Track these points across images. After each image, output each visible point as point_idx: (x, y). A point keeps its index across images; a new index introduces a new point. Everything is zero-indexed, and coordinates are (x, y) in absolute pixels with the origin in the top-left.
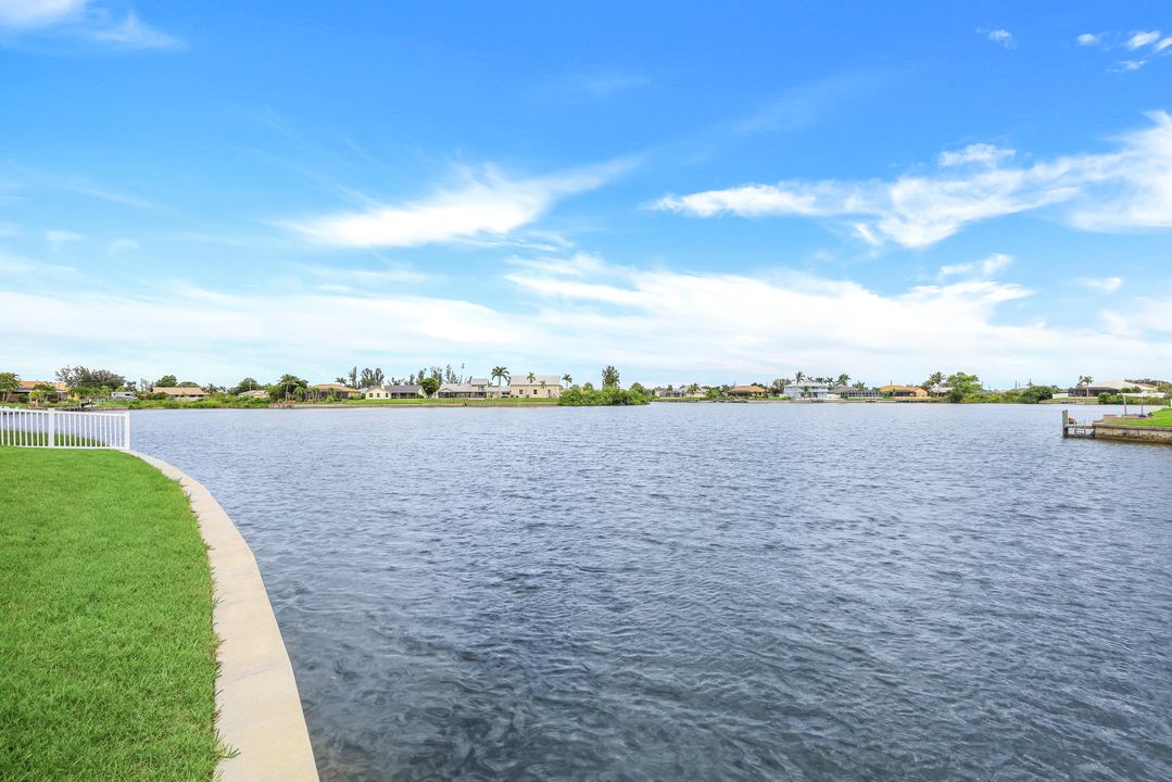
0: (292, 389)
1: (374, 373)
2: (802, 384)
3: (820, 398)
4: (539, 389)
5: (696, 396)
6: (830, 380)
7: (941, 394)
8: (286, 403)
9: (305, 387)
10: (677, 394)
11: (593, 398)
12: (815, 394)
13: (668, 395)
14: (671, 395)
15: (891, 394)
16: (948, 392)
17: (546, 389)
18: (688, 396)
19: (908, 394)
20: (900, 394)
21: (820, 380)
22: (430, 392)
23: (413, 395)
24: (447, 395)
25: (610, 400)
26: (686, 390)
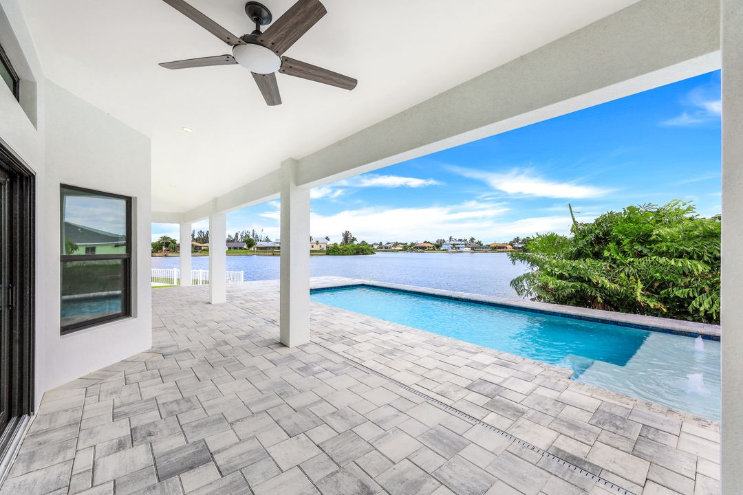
0: (167, 245)
1: (205, 233)
2: (452, 242)
3: (461, 249)
4: (315, 245)
5: (397, 248)
6: (466, 240)
7: (519, 248)
8: (163, 254)
9: (175, 243)
10: (386, 248)
11: (345, 251)
12: (459, 248)
13: (382, 248)
14: (384, 248)
15: (495, 248)
16: (522, 247)
17: (319, 245)
18: (393, 248)
19: (503, 248)
20: (500, 248)
21: (460, 240)
22: (250, 246)
23: (241, 248)
24: (261, 248)
25: (355, 251)
26: (391, 245)
